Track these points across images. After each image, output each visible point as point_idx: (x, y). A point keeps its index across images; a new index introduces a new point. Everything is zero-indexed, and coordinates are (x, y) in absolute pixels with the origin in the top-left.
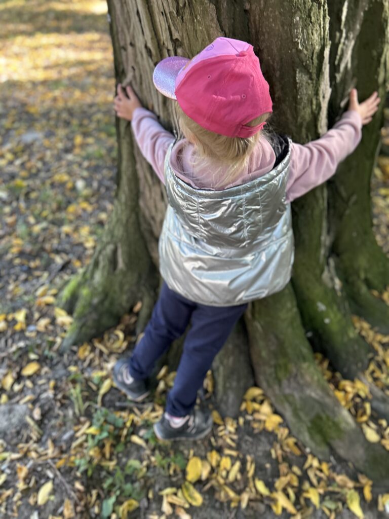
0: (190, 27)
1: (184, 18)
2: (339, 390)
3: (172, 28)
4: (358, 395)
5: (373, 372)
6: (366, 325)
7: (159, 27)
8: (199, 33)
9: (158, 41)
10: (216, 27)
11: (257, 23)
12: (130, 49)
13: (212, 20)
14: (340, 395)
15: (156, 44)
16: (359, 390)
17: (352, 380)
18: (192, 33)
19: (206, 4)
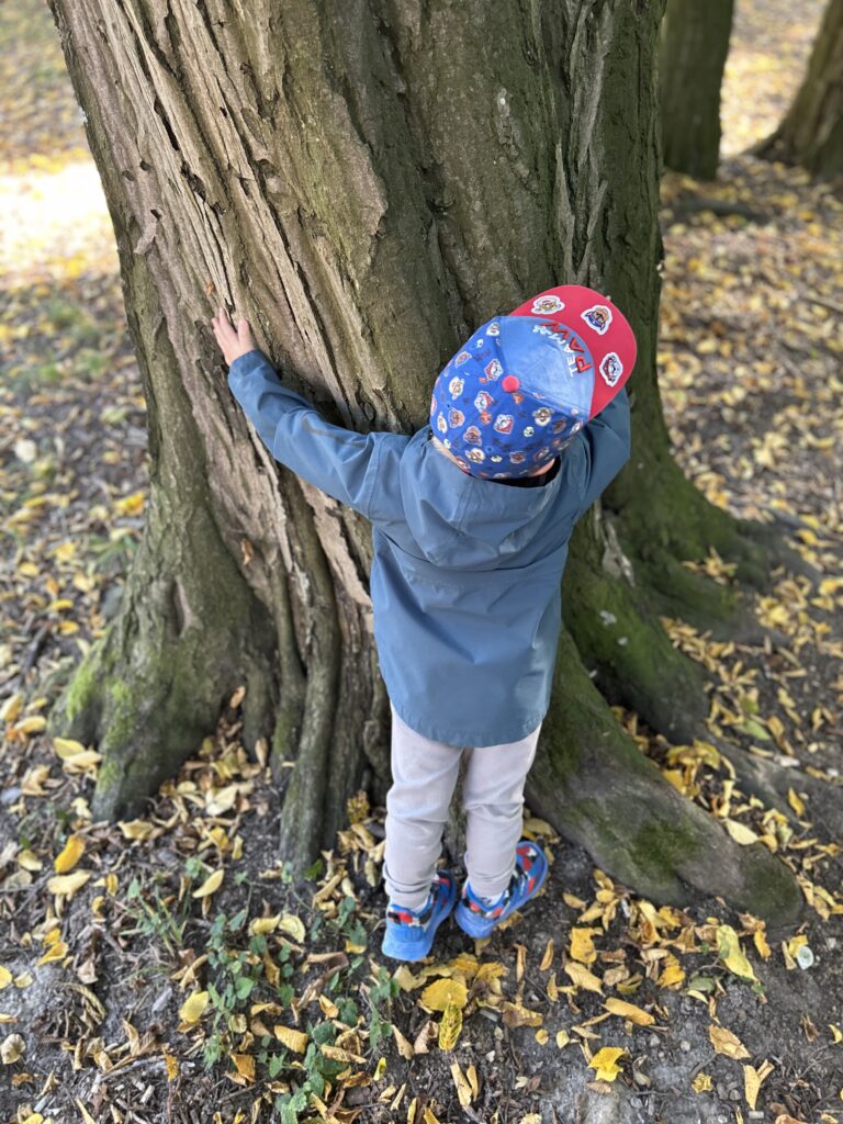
0: (292, 137)
1: (277, 121)
2: (670, 768)
3: (252, 140)
4: (707, 769)
5: (721, 716)
6: (689, 631)
7: (217, 136)
8: (314, 150)
9: (217, 163)
10: (352, 137)
11: (425, 116)
12: (142, 175)
13: (342, 124)
14: (674, 776)
15: (213, 168)
16: (704, 757)
17: (690, 744)
18: (299, 150)
19: (325, 95)
